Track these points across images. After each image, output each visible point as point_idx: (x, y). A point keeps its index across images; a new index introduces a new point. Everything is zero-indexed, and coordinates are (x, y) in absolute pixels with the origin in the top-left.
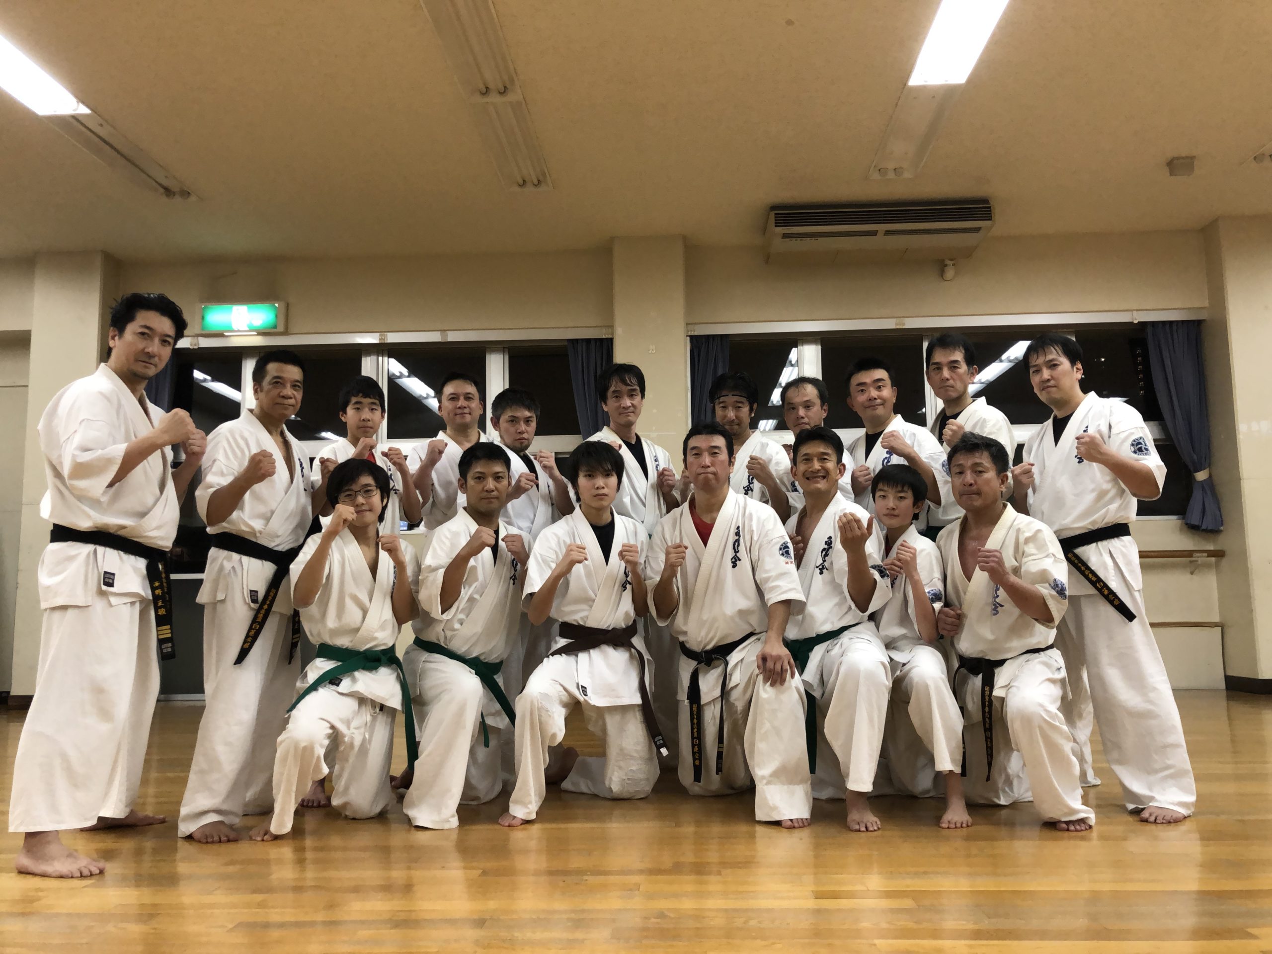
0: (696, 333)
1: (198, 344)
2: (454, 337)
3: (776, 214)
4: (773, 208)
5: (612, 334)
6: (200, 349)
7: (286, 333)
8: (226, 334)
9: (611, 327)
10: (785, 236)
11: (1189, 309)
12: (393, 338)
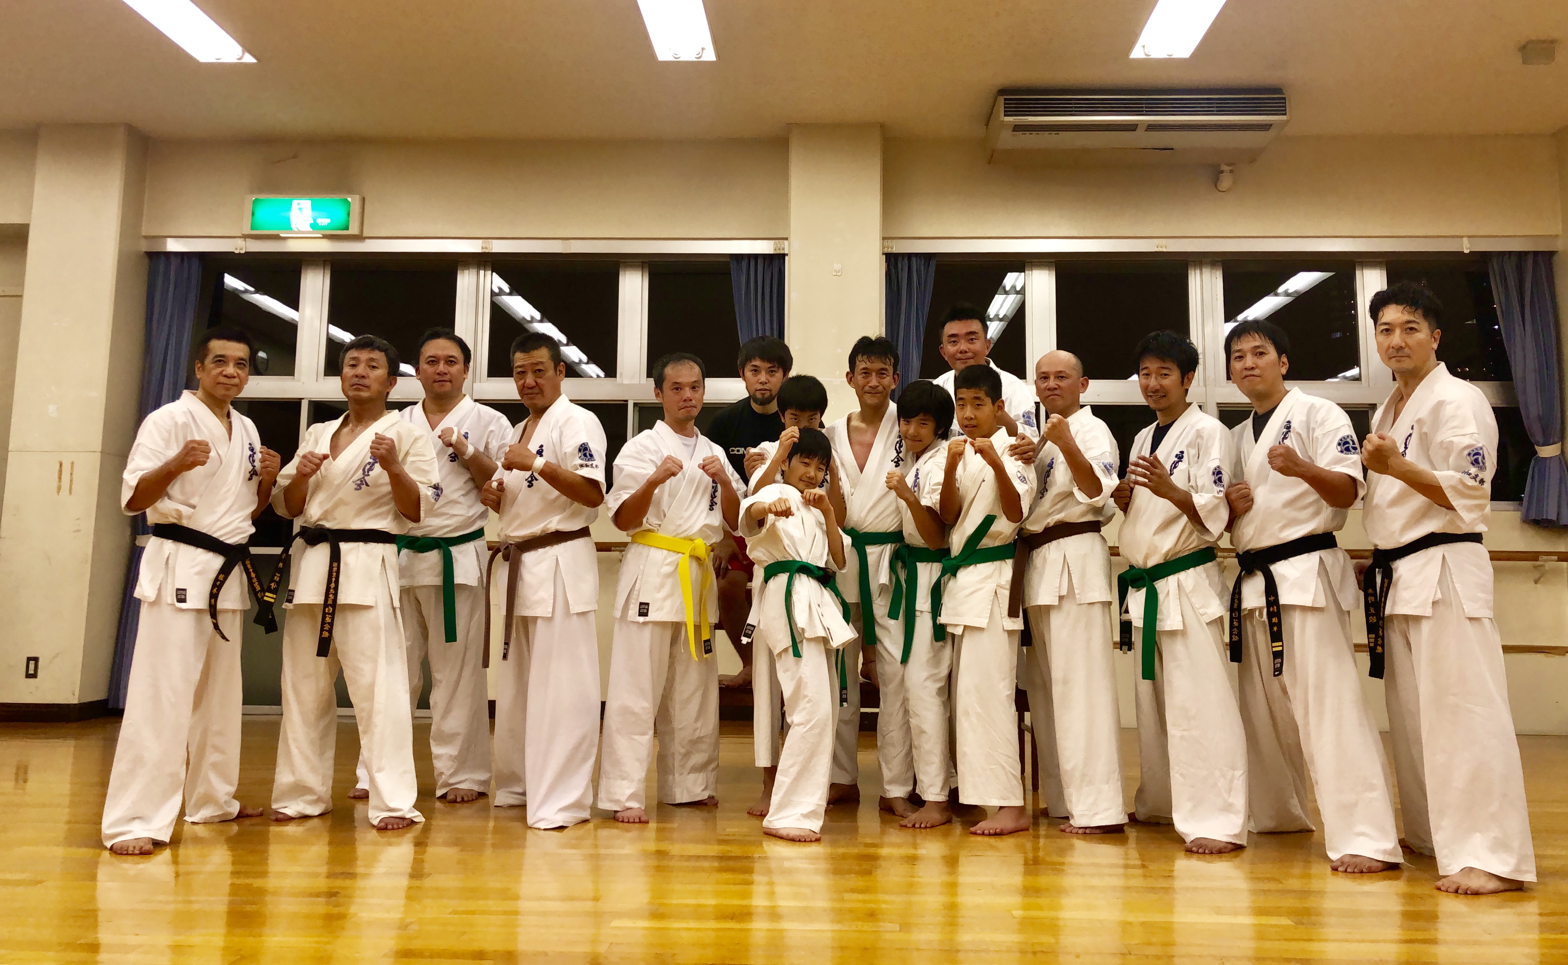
0: (893, 251)
1: (246, 248)
2: (578, 247)
3: (1005, 100)
4: (1002, 92)
5: (785, 249)
6: (247, 253)
7: (359, 237)
8: (283, 236)
9: (786, 239)
10: (1017, 128)
12: (499, 246)
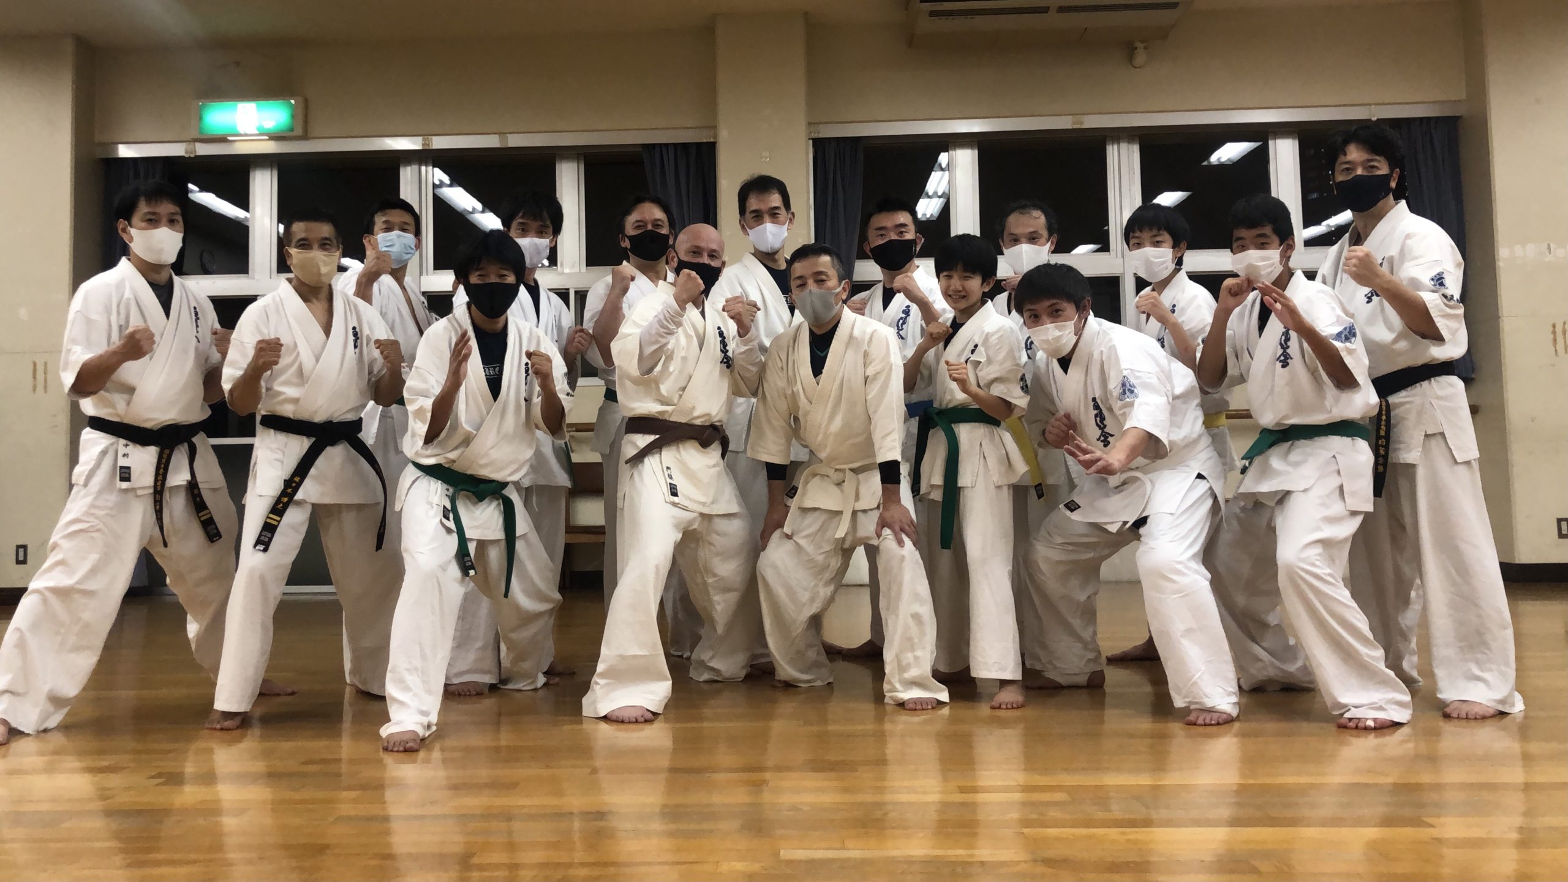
0: (821, 136)
1: (195, 151)
2: (516, 141)
5: (715, 136)
6: (197, 157)
7: (305, 137)
8: (230, 138)
9: (714, 128)
10: (933, 14)
11: (1443, 102)
12: (440, 143)
